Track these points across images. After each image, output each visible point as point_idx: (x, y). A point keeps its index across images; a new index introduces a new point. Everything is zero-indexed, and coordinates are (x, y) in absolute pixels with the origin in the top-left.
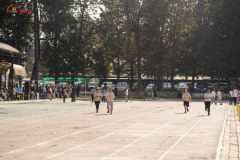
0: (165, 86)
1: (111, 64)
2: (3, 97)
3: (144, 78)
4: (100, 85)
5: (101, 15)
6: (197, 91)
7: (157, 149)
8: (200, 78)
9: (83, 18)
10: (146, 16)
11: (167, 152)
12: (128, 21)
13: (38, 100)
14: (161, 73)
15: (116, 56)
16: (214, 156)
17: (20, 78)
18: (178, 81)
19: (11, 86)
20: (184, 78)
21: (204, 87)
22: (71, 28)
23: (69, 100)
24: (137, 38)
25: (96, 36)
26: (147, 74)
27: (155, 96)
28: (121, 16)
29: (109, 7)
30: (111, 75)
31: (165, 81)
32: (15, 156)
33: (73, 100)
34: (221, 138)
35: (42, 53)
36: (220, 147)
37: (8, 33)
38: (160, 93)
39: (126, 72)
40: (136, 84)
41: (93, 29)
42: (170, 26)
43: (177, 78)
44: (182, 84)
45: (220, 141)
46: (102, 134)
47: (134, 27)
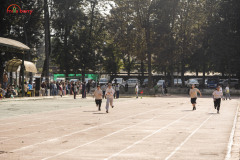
0: (175, 83)
1: (122, 61)
2: (14, 94)
3: (154, 74)
4: (110, 82)
5: (112, 11)
6: (207, 87)
7: (168, 145)
8: (211, 74)
9: (94, 14)
10: (156, 12)
11: (178, 148)
12: (139, 18)
13: (49, 97)
14: (172, 69)
15: (127, 52)
16: (224, 153)
17: (30, 74)
18: (189, 77)
19: (22, 83)
20: (195, 74)
21: (214, 83)
22: (82, 24)
23: (79, 96)
24: (148, 35)
25: (106, 32)
26: (158, 71)
27: (166, 92)
28: (131, 13)
29: (119, 4)
30: (121, 71)
31: (176, 77)
32: (26, 153)
33: (84, 96)
34: (232, 134)
35: (52, 49)
36: (231, 143)
37: (18, 30)
38: (170, 90)
39: (136, 68)
40: (146, 80)
41: (103, 25)
42: (180, 22)
43: (187, 74)
44: (192, 80)
45: (231, 137)
46: (113, 130)
47: (144, 24)
